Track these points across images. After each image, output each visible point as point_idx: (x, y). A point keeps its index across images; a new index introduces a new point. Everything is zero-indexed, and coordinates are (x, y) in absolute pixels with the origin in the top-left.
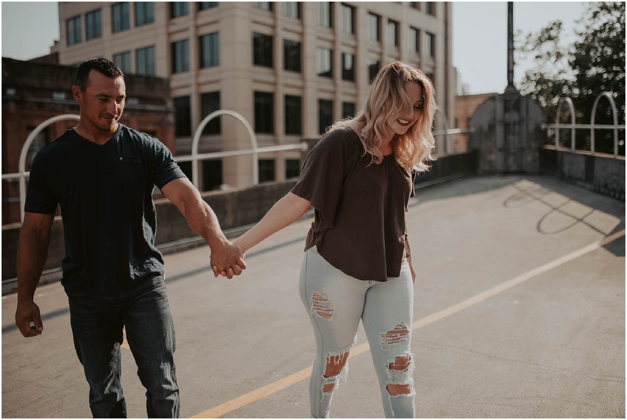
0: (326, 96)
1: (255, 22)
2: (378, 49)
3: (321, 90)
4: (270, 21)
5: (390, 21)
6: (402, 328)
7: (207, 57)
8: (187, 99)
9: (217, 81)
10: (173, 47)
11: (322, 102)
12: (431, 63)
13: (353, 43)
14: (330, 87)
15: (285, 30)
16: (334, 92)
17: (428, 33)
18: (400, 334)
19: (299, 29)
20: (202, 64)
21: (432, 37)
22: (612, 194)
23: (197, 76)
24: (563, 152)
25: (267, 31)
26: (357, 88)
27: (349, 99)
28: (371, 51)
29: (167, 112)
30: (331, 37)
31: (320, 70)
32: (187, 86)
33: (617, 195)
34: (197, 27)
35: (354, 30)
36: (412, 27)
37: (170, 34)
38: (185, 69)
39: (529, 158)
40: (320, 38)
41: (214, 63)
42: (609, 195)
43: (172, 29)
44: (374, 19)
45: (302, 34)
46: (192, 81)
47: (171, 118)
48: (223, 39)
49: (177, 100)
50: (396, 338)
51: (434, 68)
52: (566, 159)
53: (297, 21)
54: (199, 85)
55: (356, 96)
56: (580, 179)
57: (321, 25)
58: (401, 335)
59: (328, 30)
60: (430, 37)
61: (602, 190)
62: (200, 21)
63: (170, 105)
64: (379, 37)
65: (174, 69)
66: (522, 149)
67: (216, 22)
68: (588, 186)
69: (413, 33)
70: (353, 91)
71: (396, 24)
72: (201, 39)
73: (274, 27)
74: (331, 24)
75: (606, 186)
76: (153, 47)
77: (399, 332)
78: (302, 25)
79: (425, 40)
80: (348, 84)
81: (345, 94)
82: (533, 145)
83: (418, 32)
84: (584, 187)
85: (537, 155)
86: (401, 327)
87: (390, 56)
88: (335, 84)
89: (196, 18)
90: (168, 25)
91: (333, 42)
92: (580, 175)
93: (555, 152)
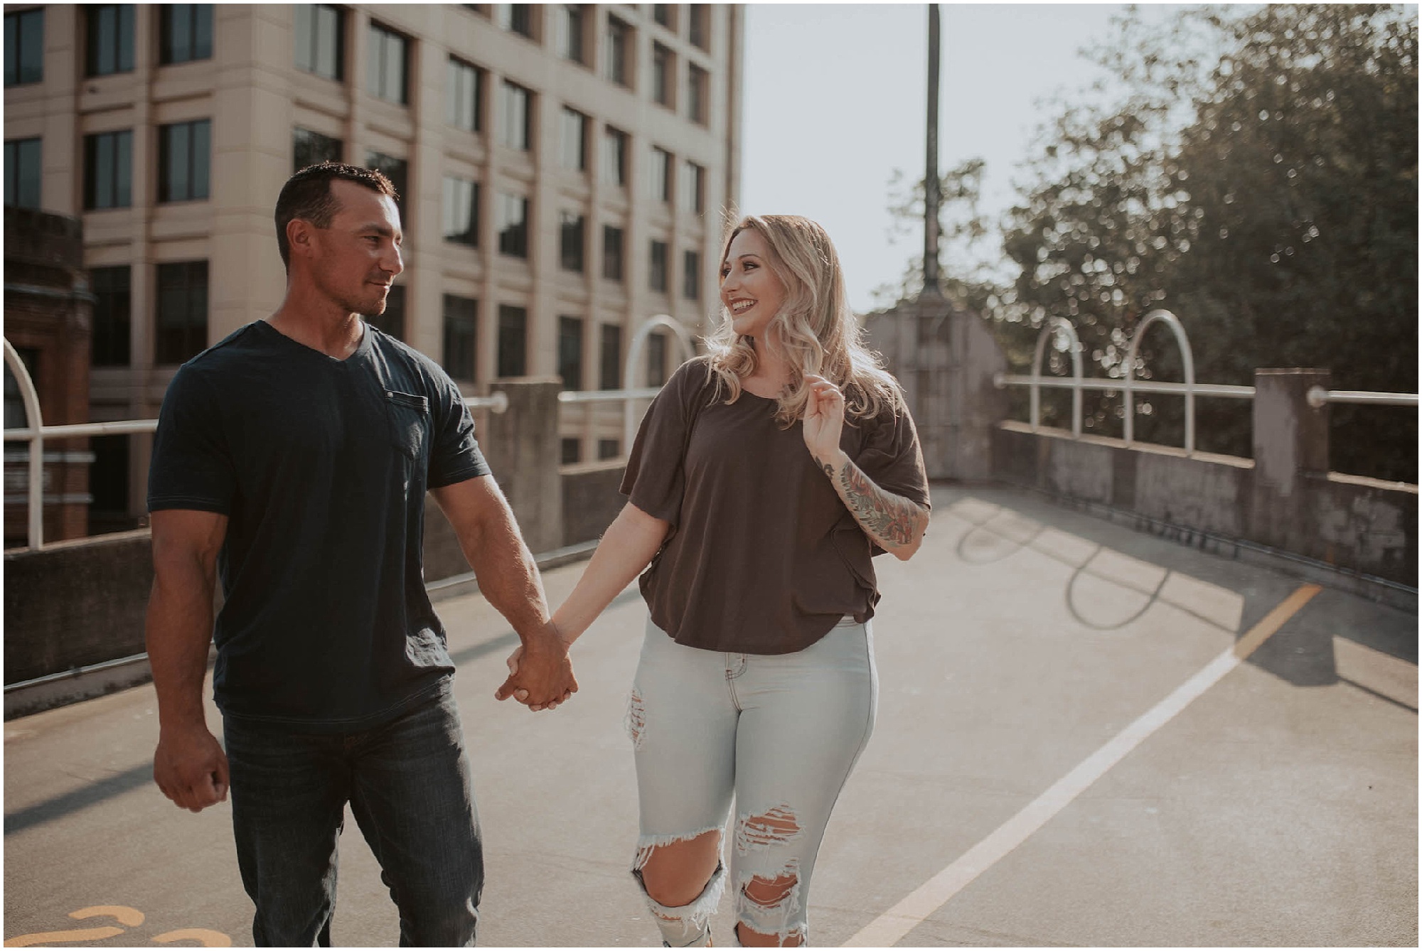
0: (463, 289)
1: (300, 104)
2: (582, 190)
3: (449, 274)
4: (338, 106)
5: (611, 130)
6: (783, 818)
7: (178, 175)
8: (122, 273)
9: (204, 236)
10: (89, 146)
11: (450, 301)
12: (696, 229)
13: (526, 171)
14: (473, 269)
15: (372, 128)
16: (481, 281)
17: (691, 163)
18: (774, 828)
19: (404, 129)
20: (163, 194)
21: (700, 171)
22: (1184, 536)
23: (150, 220)
24: (1052, 440)
25: (329, 128)
26: (532, 273)
27: (514, 299)
28: (566, 192)
29: (72, 303)
30: (478, 154)
31: (449, 228)
32: (126, 243)
33: (1197, 539)
34: (155, 103)
35: (529, 142)
36: (657, 148)
37: (81, 114)
38: (120, 200)
39: (968, 449)
40: (452, 155)
41: (197, 191)
42: (1175, 538)
43: (89, 102)
44: (575, 122)
45: (411, 142)
46: (138, 231)
47: (83, 319)
48: (222, 137)
49: (98, 273)
50: (763, 834)
51: (702, 240)
52: (1061, 455)
53: (401, 111)
54: (153, 242)
55: (530, 291)
56: (1099, 501)
57: (457, 123)
58: (775, 831)
59: (472, 138)
60: (694, 172)
61: (1158, 527)
62: (163, 90)
63: (81, 285)
64: (584, 162)
65: (89, 201)
66: (956, 428)
67: (206, 95)
68: (1118, 515)
69: (657, 161)
70: (523, 280)
71: (622, 138)
72: (163, 133)
73: (346, 119)
74: (479, 124)
75: (1168, 516)
76: (37, 139)
77: (772, 823)
78: (414, 121)
79: (685, 178)
80: (512, 263)
81: (504, 285)
82: (978, 421)
83: (669, 157)
84: (1109, 518)
85: (986, 443)
86: (780, 815)
87: (608, 207)
88: (482, 262)
89: (152, 81)
90: (78, 93)
91: (483, 166)
92: (1098, 491)
93: (1032, 438)
